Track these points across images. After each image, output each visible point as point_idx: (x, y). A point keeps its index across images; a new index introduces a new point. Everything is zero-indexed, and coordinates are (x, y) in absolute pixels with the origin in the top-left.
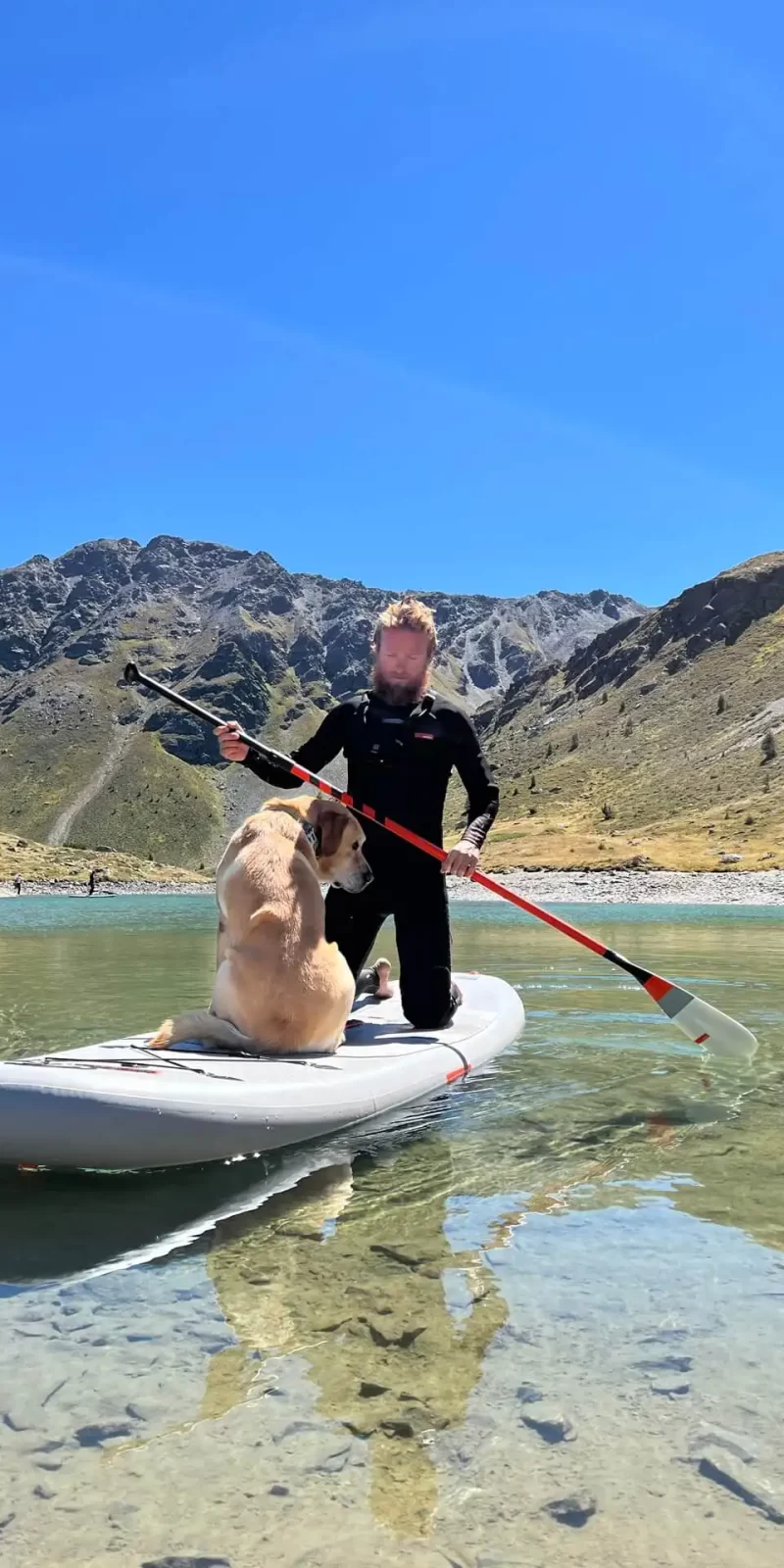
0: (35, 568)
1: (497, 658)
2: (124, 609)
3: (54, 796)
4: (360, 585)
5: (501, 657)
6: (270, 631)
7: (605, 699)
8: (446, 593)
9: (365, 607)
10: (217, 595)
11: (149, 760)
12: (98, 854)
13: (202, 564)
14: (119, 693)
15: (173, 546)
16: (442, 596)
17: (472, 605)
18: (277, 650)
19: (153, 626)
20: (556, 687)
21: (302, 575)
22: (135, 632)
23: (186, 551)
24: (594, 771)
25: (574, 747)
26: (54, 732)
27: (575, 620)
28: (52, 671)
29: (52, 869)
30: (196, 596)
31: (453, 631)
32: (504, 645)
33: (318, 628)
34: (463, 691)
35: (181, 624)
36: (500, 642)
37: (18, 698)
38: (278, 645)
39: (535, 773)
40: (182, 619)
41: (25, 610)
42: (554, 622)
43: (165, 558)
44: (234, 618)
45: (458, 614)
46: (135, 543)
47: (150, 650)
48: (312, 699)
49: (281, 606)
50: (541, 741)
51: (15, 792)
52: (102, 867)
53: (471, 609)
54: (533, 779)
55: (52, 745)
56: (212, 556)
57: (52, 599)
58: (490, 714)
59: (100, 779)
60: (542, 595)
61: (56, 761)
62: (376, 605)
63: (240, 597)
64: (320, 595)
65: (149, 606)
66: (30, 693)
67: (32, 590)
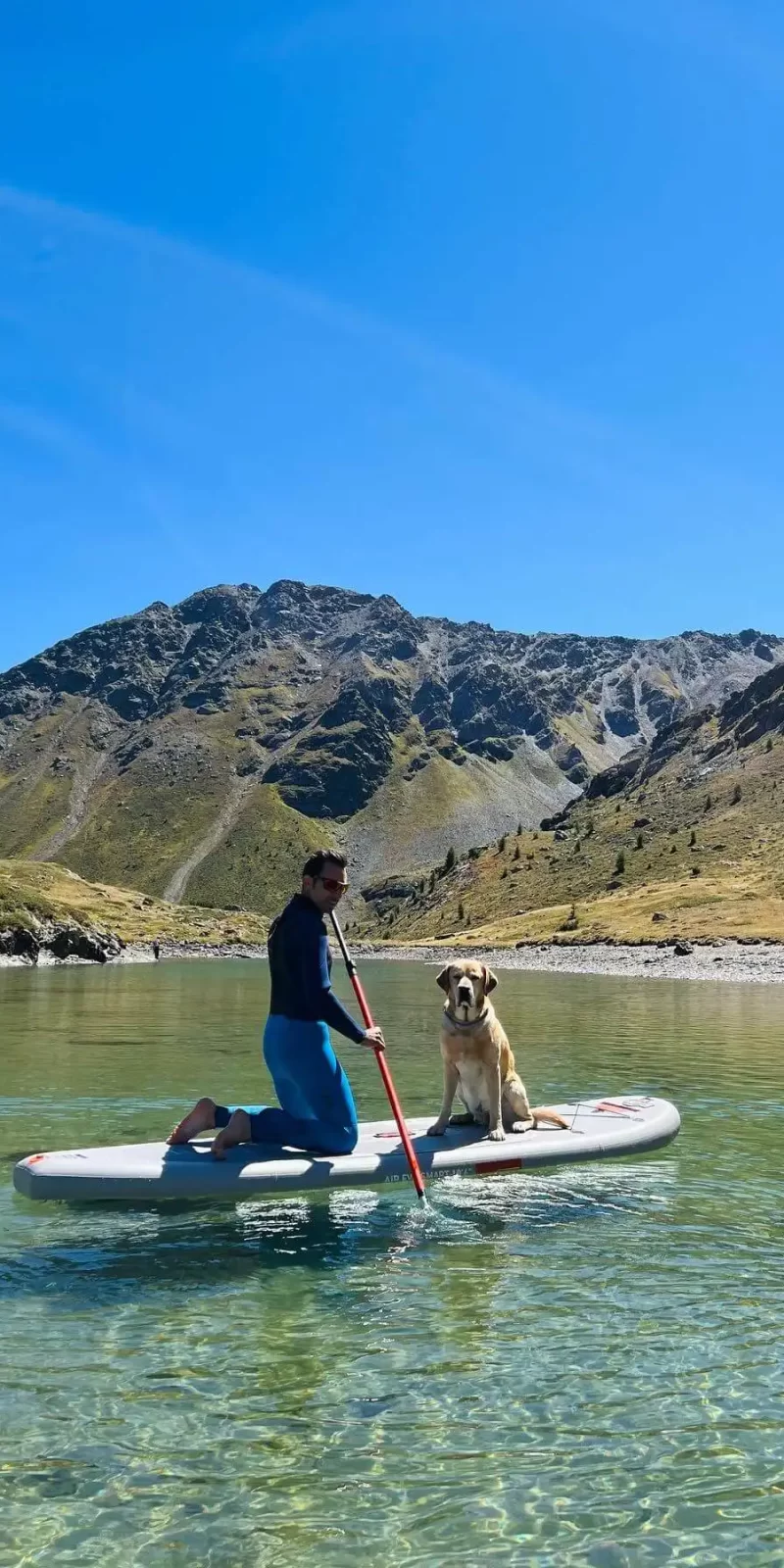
0: (153, 616)
1: (637, 703)
2: (244, 656)
3: (171, 851)
4: (488, 628)
5: (642, 702)
6: (394, 678)
7: (769, 746)
8: (582, 635)
9: (494, 651)
10: (339, 641)
11: (268, 813)
12: (228, 913)
13: (324, 609)
14: (238, 743)
15: (294, 590)
16: (577, 638)
17: (608, 647)
18: (400, 697)
19: (272, 674)
20: (710, 733)
21: (427, 618)
22: (255, 679)
23: (307, 596)
24: (762, 827)
25: (737, 800)
26: (172, 784)
27: (724, 662)
28: (170, 720)
29: (181, 929)
30: (317, 642)
31: (589, 675)
32: (645, 688)
33: (444, 674)
34: (600, 740)
35: (301, 671)
36: (640, 686)
37: (136, 749)
38: (401, 692)
39: (694, 828)
40: (302, 667)
41: (143, 659)
42: (700, 664)
43: (285, 603)
44: (356, 665)
45: (594, 657)
46: (255, 589)
47: (270, 698)
48: (437, 748)
49: (405, 651)
50: (698, 794)
51: (130, 846)
52: (233, 928)
53: (609, 652)
54: (693, 835)
55: (167, 798)
56: (334, 601)
57: (171, 647)
58: (637, 763)
59: (217, 833)
60: (686, 635)
61: (173, 814)
62: (505, 648)
63: (362, 643)
64: (446, 639)
65: (269, 654)
66: (148, 743)
67: (150, 638)
